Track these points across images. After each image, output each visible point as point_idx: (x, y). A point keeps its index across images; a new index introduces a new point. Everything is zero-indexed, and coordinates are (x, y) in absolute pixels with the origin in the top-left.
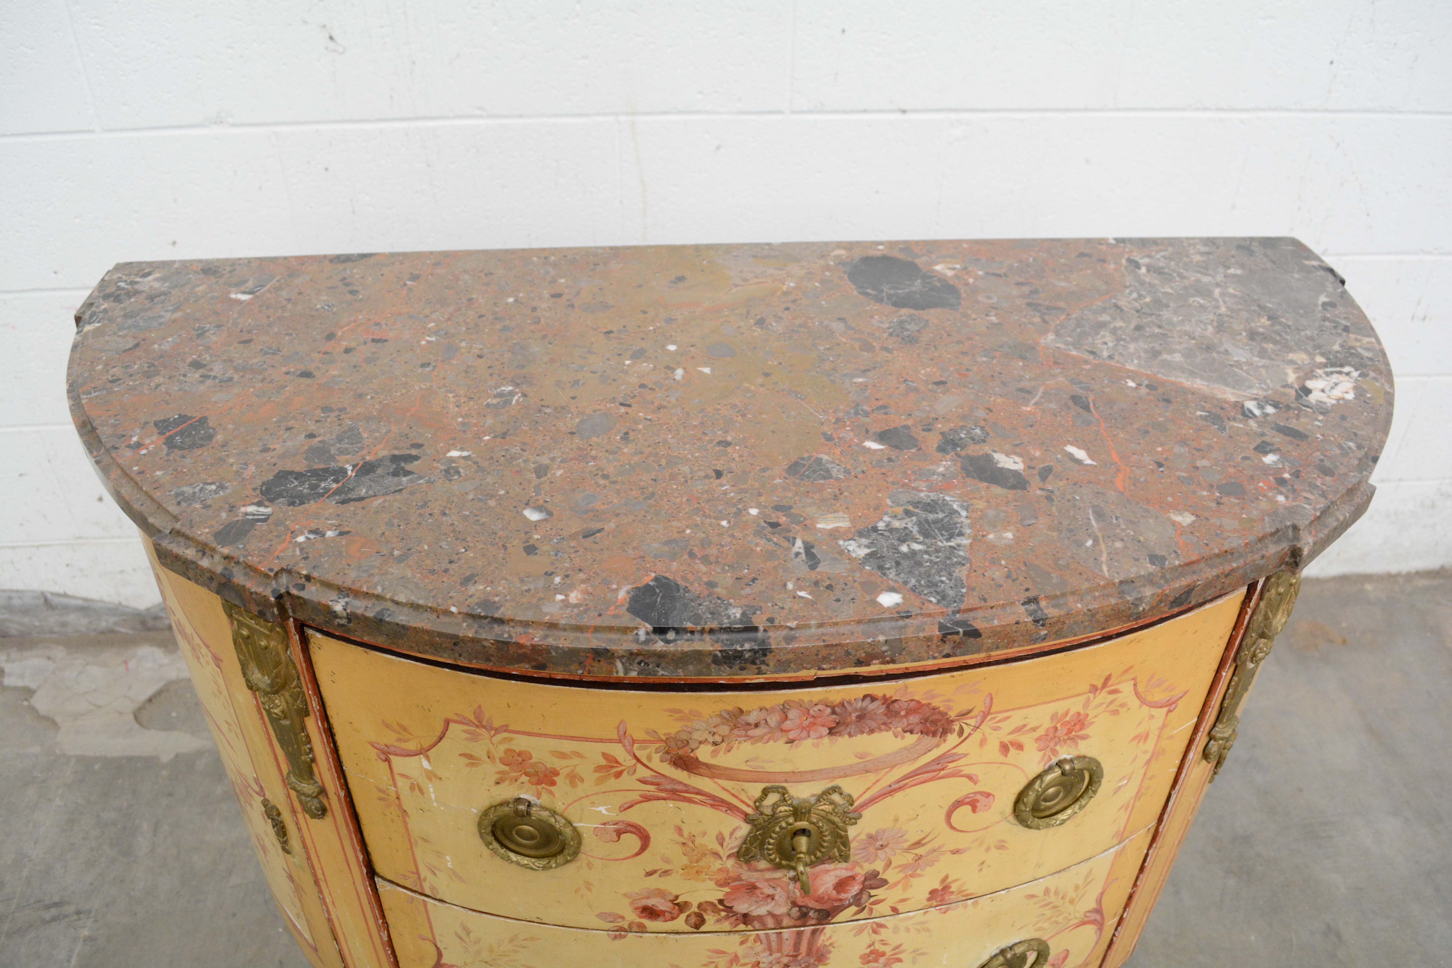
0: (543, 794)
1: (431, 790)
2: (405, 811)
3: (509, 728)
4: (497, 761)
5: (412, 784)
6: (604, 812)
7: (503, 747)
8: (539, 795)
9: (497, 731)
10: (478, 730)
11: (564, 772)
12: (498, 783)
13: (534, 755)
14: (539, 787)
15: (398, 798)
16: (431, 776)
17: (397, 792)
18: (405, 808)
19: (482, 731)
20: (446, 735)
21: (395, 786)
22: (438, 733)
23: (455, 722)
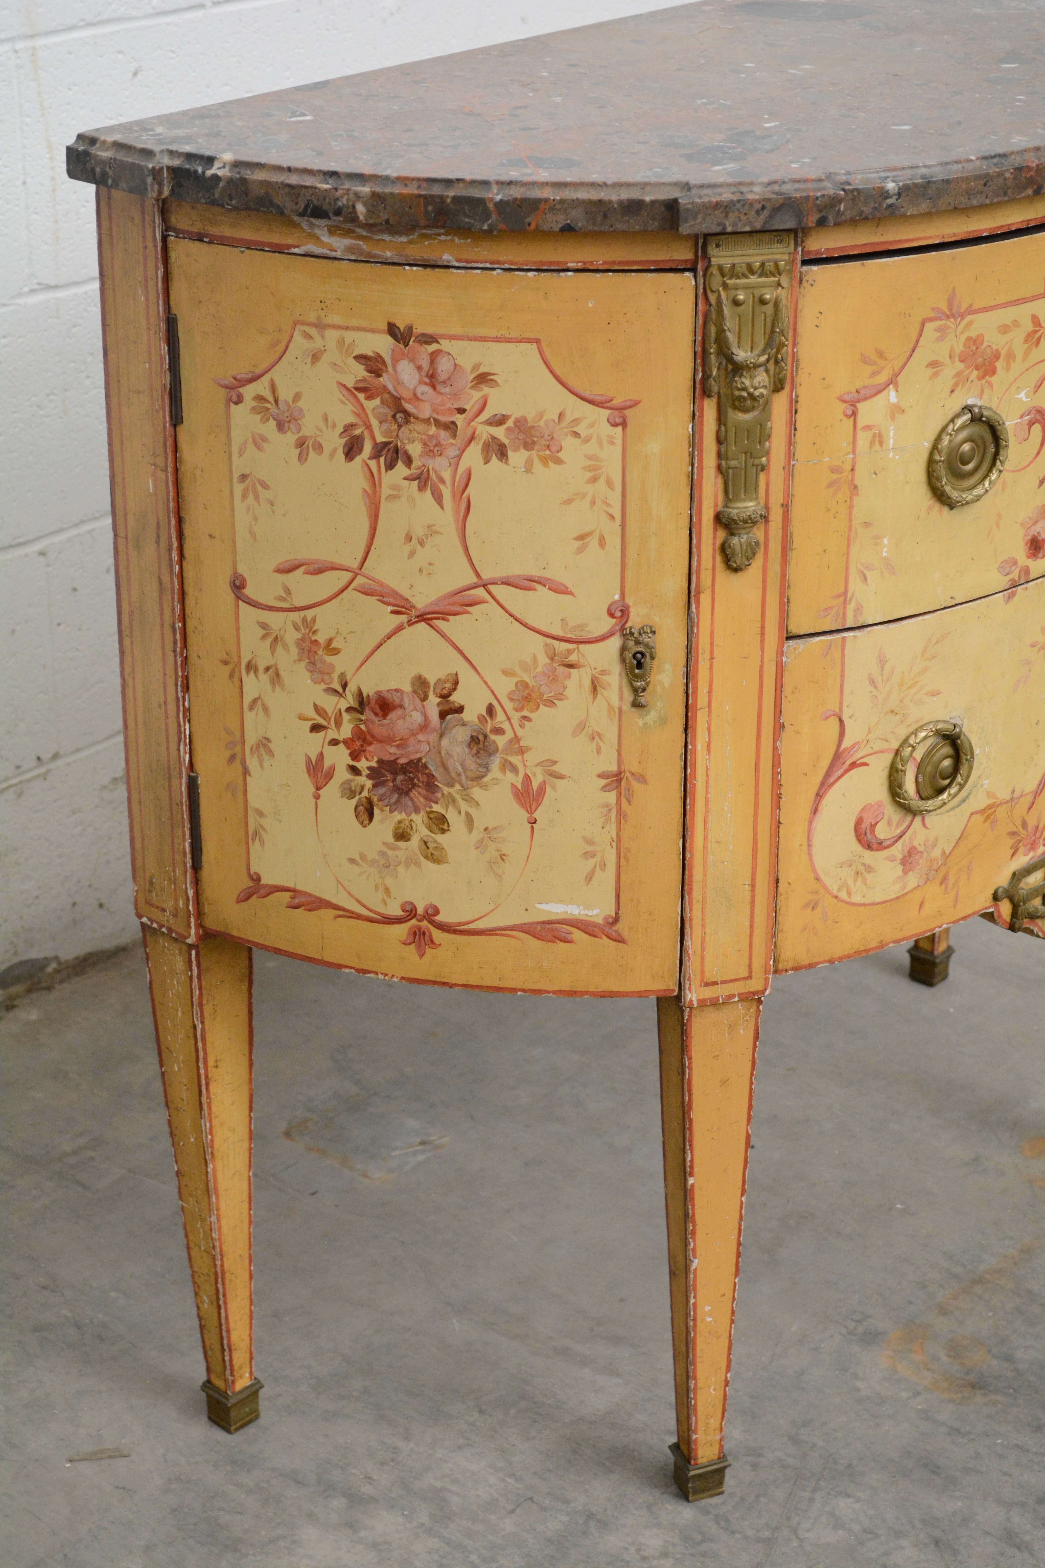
0: (986, 390)
1: (891, 434)
2: (856, 487)
3: (974, 308)
4: (957, 358)
5: (874, 436)
6: (1024, 399)
7: (963, 339)
8: (981, 396)
9: (962, 316)
10: (948, 323)
11: (1003, 353)
12: (952, 391)
13: (986, 339)
14: (984, 381)
15: (852, 470)
16: (896, 410)
17: (854, 460)
18: (856, 482)
19: (951, 323)
20: (920, 344)
21: (854, 452)
22: (912, 345)
23: (931, 319)
